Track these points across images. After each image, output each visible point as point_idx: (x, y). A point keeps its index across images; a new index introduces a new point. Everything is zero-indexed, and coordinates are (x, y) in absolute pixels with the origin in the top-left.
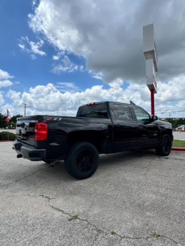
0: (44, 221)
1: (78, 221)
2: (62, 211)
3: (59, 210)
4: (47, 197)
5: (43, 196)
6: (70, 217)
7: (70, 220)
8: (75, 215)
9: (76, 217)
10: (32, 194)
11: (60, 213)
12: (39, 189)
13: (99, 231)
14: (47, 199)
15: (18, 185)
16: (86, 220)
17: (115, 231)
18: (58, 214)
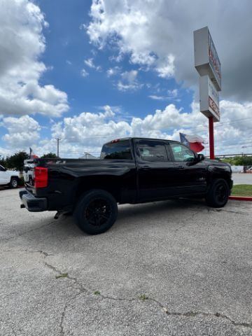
0: (30, 277)
1: (66, 278)
2: (54, 268)
3: (51, 267)
4: (44, 253)
5: (41, 252)
6: (58, 275)
7: (57, 278)
8: (66, 273)
9: (66, 275)
10: (31, 250)
11: (52, 270)
12: (40, 244)
13: (83, 290)
14: (44, 255)
15: (20, 240)
16: (75, 279)
17: (100, 291)
18: (48, 271)
